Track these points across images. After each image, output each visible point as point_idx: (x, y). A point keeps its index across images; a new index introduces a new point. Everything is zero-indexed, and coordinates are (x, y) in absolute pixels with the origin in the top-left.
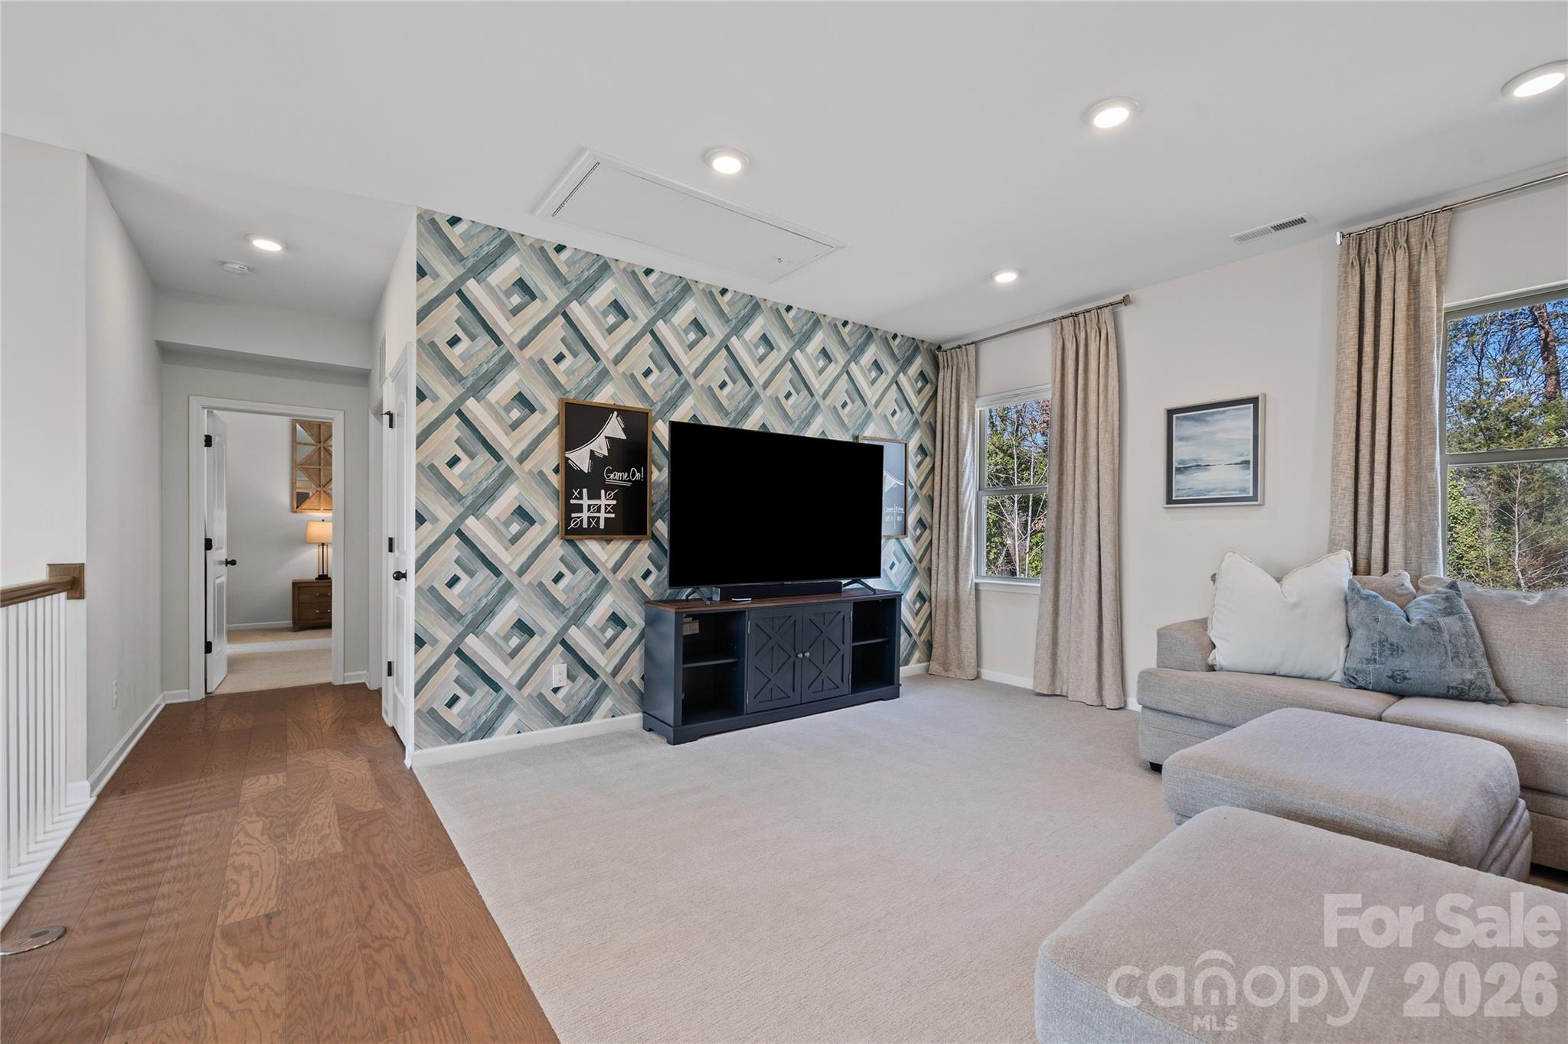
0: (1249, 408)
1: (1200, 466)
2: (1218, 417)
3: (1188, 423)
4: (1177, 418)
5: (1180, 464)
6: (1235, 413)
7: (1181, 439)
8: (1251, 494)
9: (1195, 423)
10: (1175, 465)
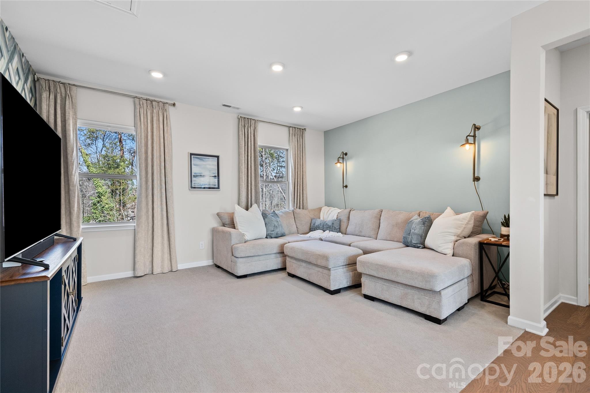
0: (216, 159)
1: (201, 175)
2: (207, 160)
3: (197, 159)
4: (193, 157)
5: (195, 174)
6: (212, 159)
7: (195, 165)
8: (217, 187)
9: (199, 160)
10: (193, 174)
